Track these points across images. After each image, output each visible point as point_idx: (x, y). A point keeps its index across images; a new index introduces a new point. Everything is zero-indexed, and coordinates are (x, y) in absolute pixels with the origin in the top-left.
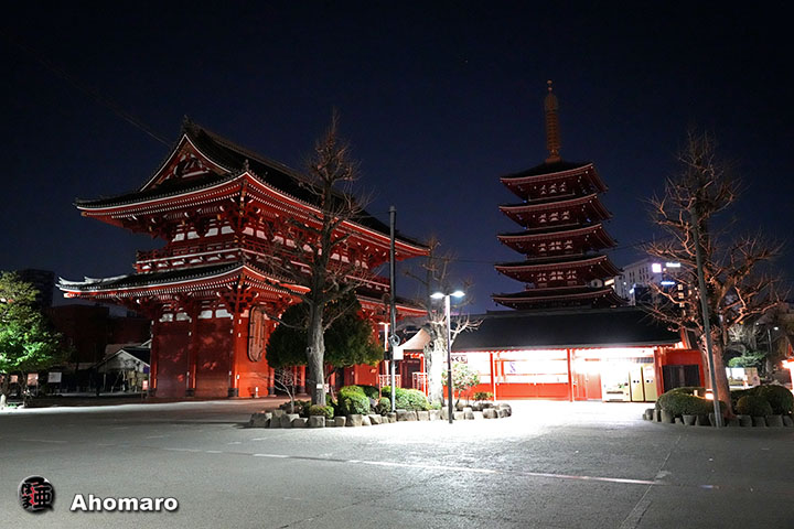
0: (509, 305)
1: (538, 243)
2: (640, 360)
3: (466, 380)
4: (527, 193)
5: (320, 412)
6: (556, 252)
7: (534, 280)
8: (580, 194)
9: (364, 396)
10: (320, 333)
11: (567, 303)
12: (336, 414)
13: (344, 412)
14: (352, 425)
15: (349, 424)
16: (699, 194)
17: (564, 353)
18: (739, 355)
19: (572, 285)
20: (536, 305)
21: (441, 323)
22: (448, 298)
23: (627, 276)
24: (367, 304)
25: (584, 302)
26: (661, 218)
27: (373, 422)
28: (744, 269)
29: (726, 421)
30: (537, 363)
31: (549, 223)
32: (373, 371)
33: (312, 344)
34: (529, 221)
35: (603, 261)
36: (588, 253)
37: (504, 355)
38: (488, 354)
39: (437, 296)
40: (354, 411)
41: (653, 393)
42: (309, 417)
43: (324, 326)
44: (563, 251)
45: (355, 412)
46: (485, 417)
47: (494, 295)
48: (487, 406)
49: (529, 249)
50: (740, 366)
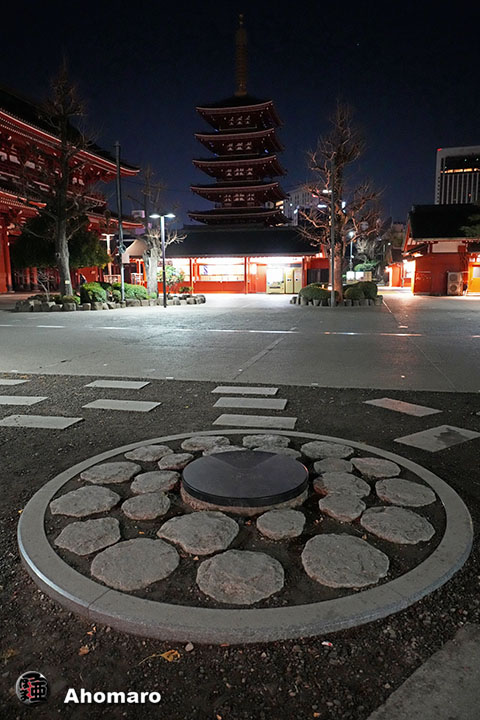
0: (202, 221)
1: (226, 168)
2: (292, 265)
3: (174, 279)
4: (218, 123)
5: (71, 301)
6: (239, 177)
7: (221, 200)
8: (261, 128)
9: (101, 289)
10: (65, 243)
11: (246, 220)
12: (83, 302)
13: (88, 300)
14: (95, 309)
15: (93, 308)
16: (339, 149)
17: (242, 260)
18: (362, 262)
19: (250, 206)
20: (221, 222)
21: (157, 236)
22: (162, 219)
23: (293, 199)
24: (94, 220)
25: (259, 220)
26: (313, 165)
27: (110, 308)
28: (359, 206)
29: (337, 303)
30: (223, 267)
31: (235, 151)
32: (93, 272)
33: (60, 250)
34: (219, 148)
35: (275, 187)
36: (265, 180)
37: (199, 261)
38: (188, 260)
39: (155, 216)
40: (95, 300)
41: (299, 288)
42: (63, 305)
43: (67, 237)
44: (245, 176)
45: (97, 300)
46: (188, 303)
47: (189, 212)
48: (188, 296)
49: (218, 173)
50: (361, 270)
